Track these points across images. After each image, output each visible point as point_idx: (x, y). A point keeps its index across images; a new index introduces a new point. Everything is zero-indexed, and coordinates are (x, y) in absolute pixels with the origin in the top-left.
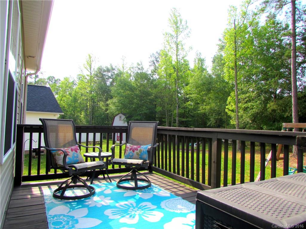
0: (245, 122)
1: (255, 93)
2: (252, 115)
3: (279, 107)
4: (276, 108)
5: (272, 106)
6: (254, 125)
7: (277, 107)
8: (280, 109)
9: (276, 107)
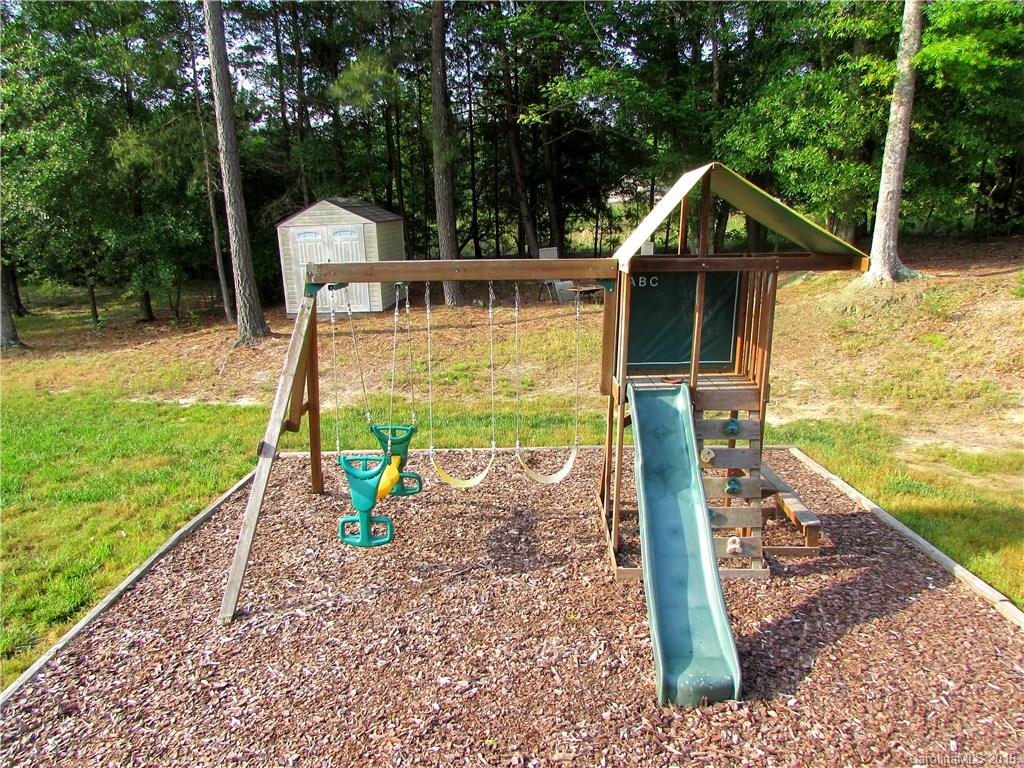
0: (16, 219)
1: (45, 83)
2: (45, 185)
3: (160, 158)
4: (148, 161)
5: (129, 147)
6: (60, 227)
7: (152, 155)
8: (165, 162)
9: (148, 156)
